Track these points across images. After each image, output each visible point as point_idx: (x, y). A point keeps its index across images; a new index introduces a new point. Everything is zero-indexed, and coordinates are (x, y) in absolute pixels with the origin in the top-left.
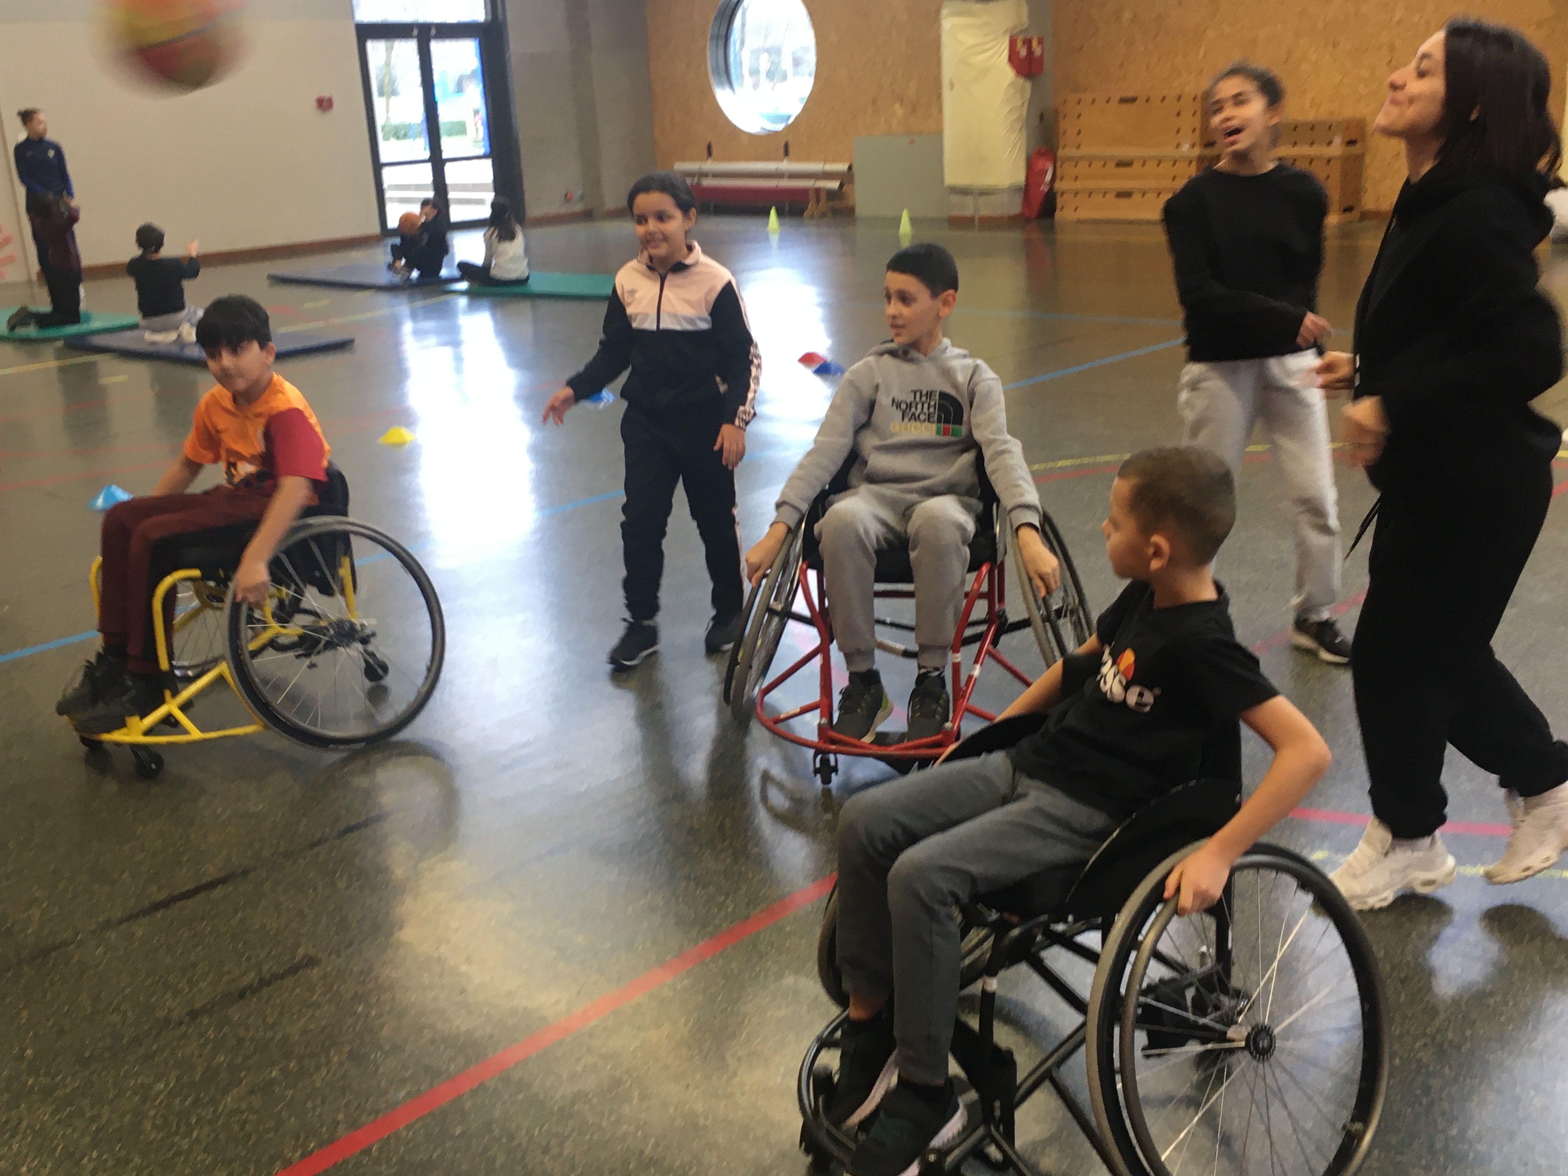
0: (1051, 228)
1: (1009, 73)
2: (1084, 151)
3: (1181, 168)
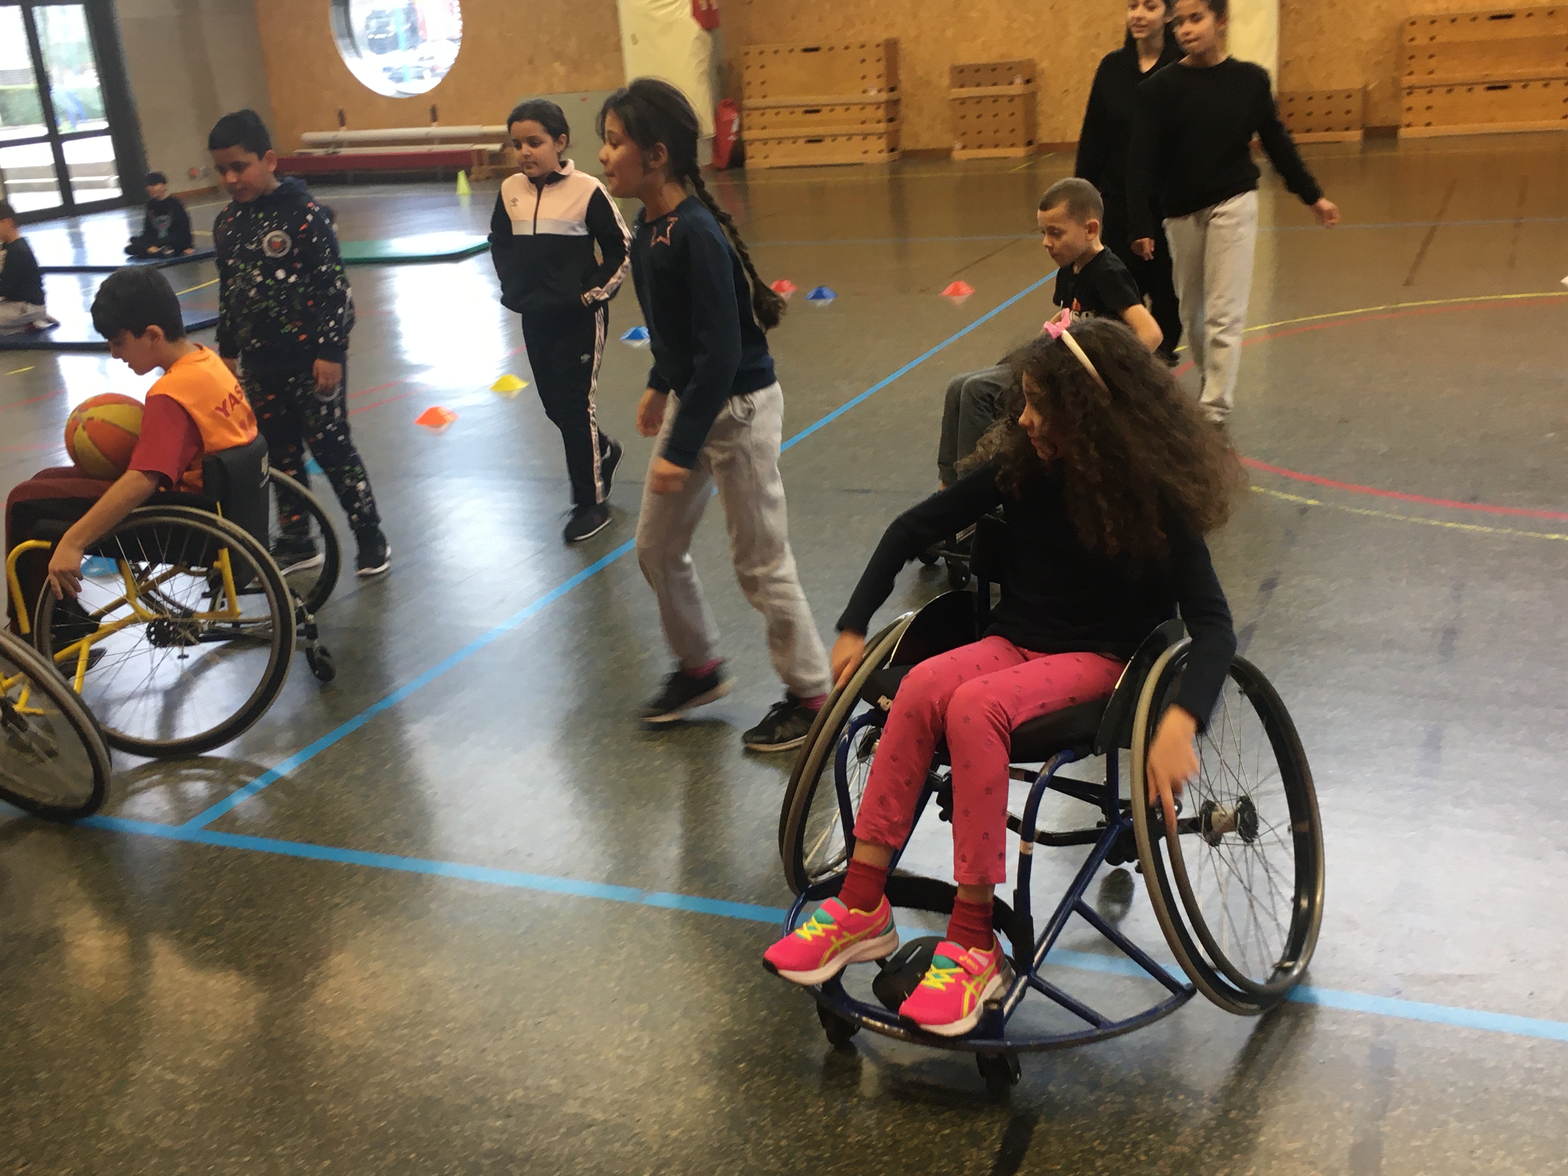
0: (743, 176)
1: (694, 28)
2: (770, 101)
3: (870, 112)
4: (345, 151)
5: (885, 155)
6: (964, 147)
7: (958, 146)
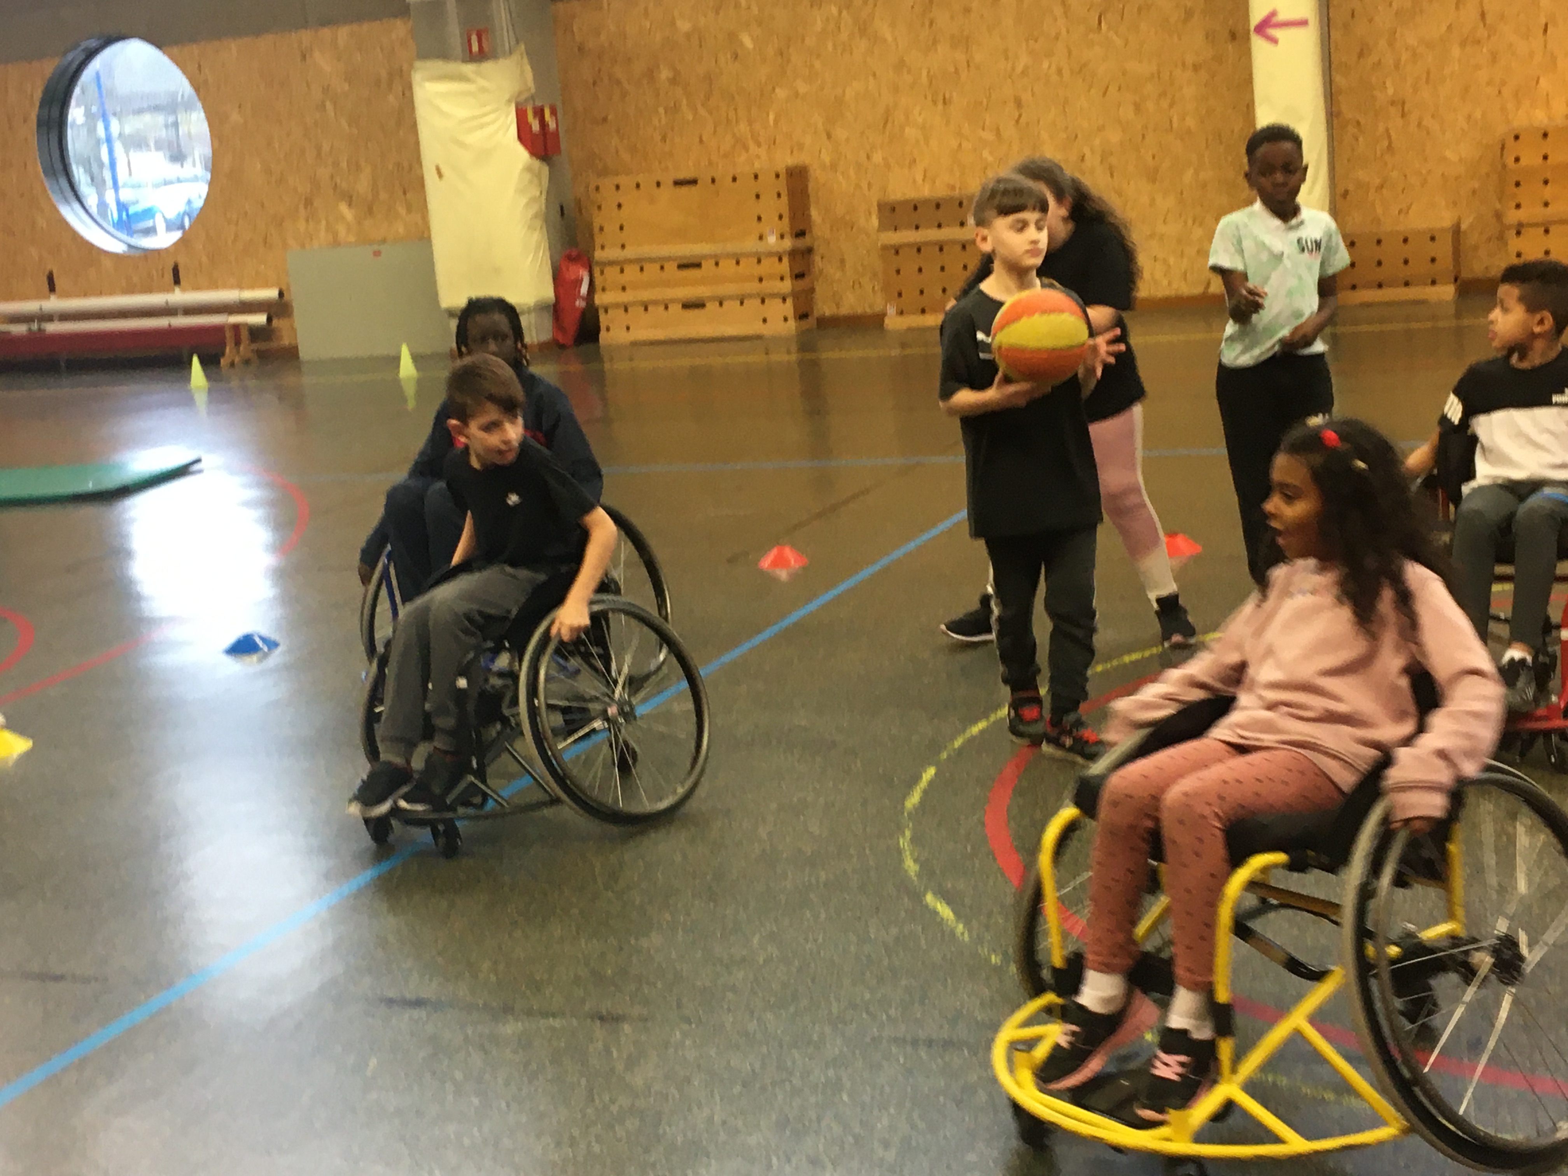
0: (597, 356)
1: (522, 154)
2: (630, 252)
3: (770, 266)
4: (52, 328)
5: (792, 324)
6: (901, 313)
7: (891, 311)
